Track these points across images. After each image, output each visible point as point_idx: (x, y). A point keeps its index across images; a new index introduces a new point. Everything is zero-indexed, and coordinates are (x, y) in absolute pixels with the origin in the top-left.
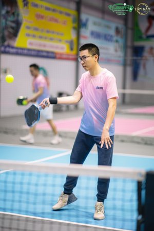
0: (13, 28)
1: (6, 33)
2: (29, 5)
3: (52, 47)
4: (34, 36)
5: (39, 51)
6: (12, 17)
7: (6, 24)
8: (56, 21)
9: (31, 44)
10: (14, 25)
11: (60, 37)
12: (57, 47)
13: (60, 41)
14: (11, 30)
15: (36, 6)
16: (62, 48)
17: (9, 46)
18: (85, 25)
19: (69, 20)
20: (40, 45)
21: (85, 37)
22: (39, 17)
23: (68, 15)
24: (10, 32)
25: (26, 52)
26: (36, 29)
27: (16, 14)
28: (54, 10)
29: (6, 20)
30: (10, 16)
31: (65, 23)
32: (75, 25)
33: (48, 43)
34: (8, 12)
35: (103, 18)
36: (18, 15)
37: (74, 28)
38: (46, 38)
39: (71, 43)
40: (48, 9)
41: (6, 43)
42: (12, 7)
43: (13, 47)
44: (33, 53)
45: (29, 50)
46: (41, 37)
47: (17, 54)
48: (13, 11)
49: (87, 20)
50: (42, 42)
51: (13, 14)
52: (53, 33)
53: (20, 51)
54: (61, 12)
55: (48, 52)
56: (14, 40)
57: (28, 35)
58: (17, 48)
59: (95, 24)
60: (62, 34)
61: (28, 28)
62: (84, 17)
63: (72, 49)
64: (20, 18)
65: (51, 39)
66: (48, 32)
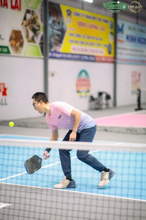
0: (58, 35)
1: (53, 40)
2: (72, 14)
3: (93, 51)
4: (77, 42)
5: (81, 55)
6: (57, 25)
7: (53, 32)
8: (96, 27)
9: (74, 49)
10: (59, 33)
11: (99, 42)
12: (97, 52)
13: (99, 45)
14: (57, 38)
15: (78, 15)
16: (102, 52)
17: (55, 52)
18: (121, 30)
19: (107, 26)
20: (82, 50)
21: (122, 41)
22: (81, 24)
23: (106, 21)
24: (56, 40)
25: (70, 56)
26: (79, 36)
27: (61, 23)
28: (94, 18)
29: (53, 29)
30: (56, 25)
31: (103, 29)
32: (113, 31)
33: (88, 47)
34: (54, 22)
35: (137, 23)
36: (63, 24)
37: (112, 33)
38: (87, 43)
39: (109, 47)
40: (88, 17)
41: (53, 50)
42: (57, 17)
43: (59, 53)
44: (76, 57)
45: (72, 54)
46: (82, 43)
47: (62, 58)
48: (59, 20)
49: (123, 25)
50: (84, 47)
51: (59, 23)
52: (93, 38)
53: (65, 56)
54: (100, 20)
55: (88, 56)
56: (60, 46)
57: (71, 41)
58: (62, 53)
59: (130, 28)
60: (101, 39)
61: (71, 35)
62: (120, 23)
63: (110, 53)
64: (64, 27)
65: (92, 44)
66: (89, 37)
